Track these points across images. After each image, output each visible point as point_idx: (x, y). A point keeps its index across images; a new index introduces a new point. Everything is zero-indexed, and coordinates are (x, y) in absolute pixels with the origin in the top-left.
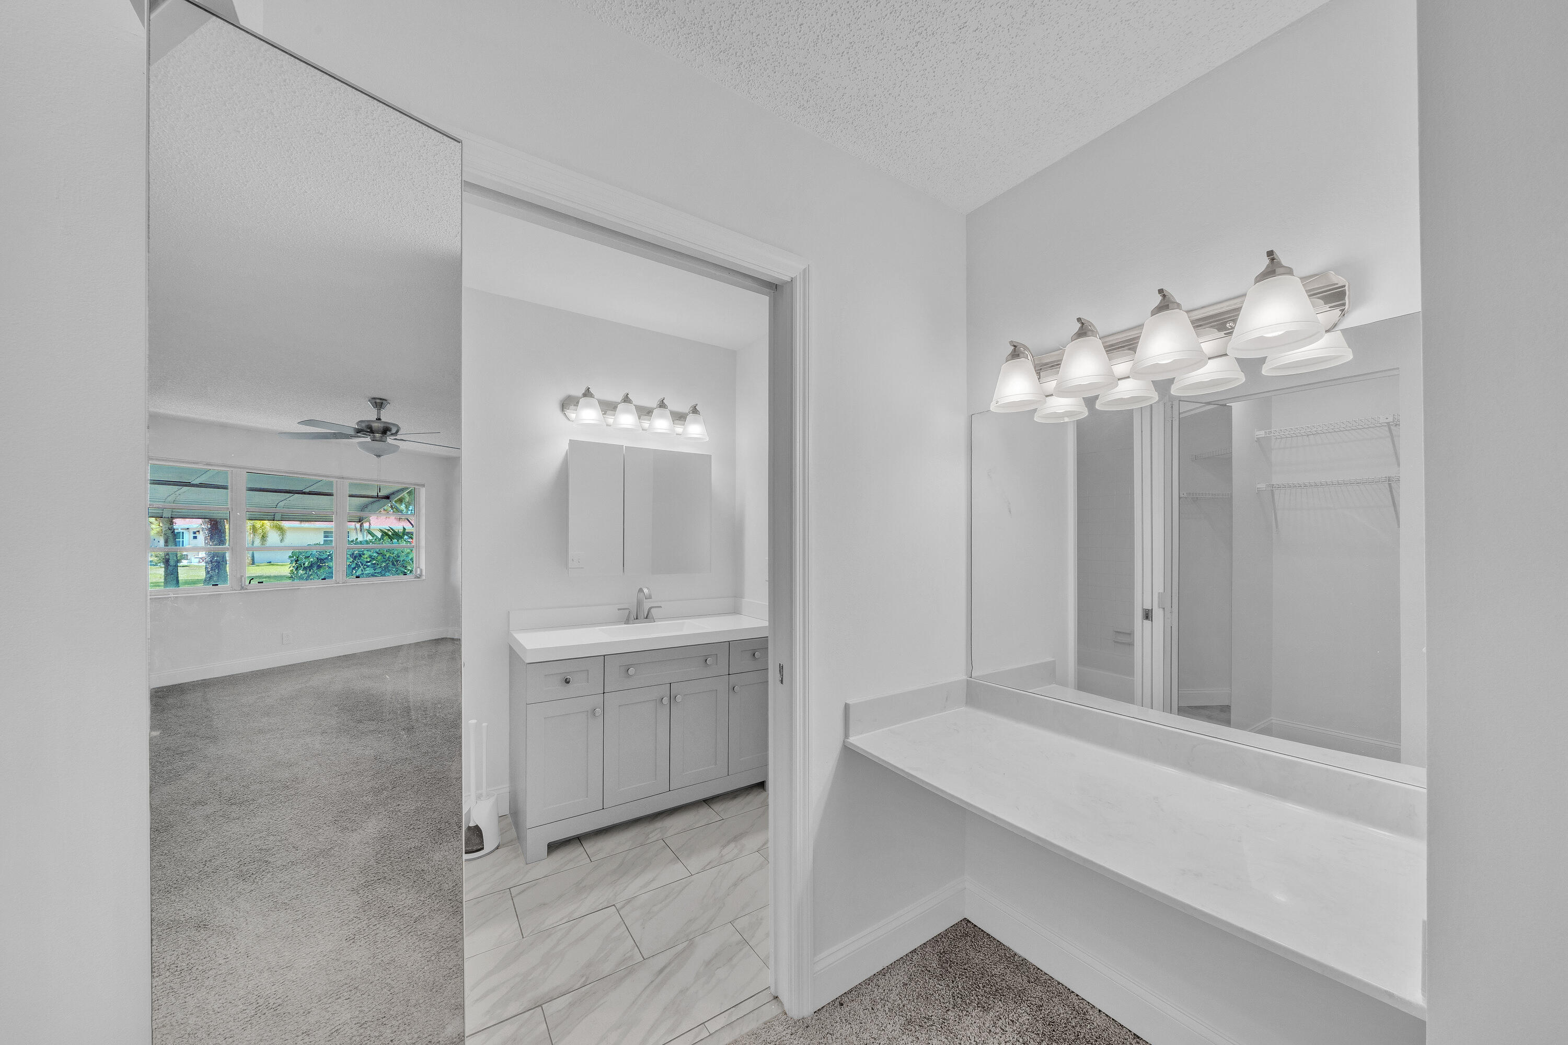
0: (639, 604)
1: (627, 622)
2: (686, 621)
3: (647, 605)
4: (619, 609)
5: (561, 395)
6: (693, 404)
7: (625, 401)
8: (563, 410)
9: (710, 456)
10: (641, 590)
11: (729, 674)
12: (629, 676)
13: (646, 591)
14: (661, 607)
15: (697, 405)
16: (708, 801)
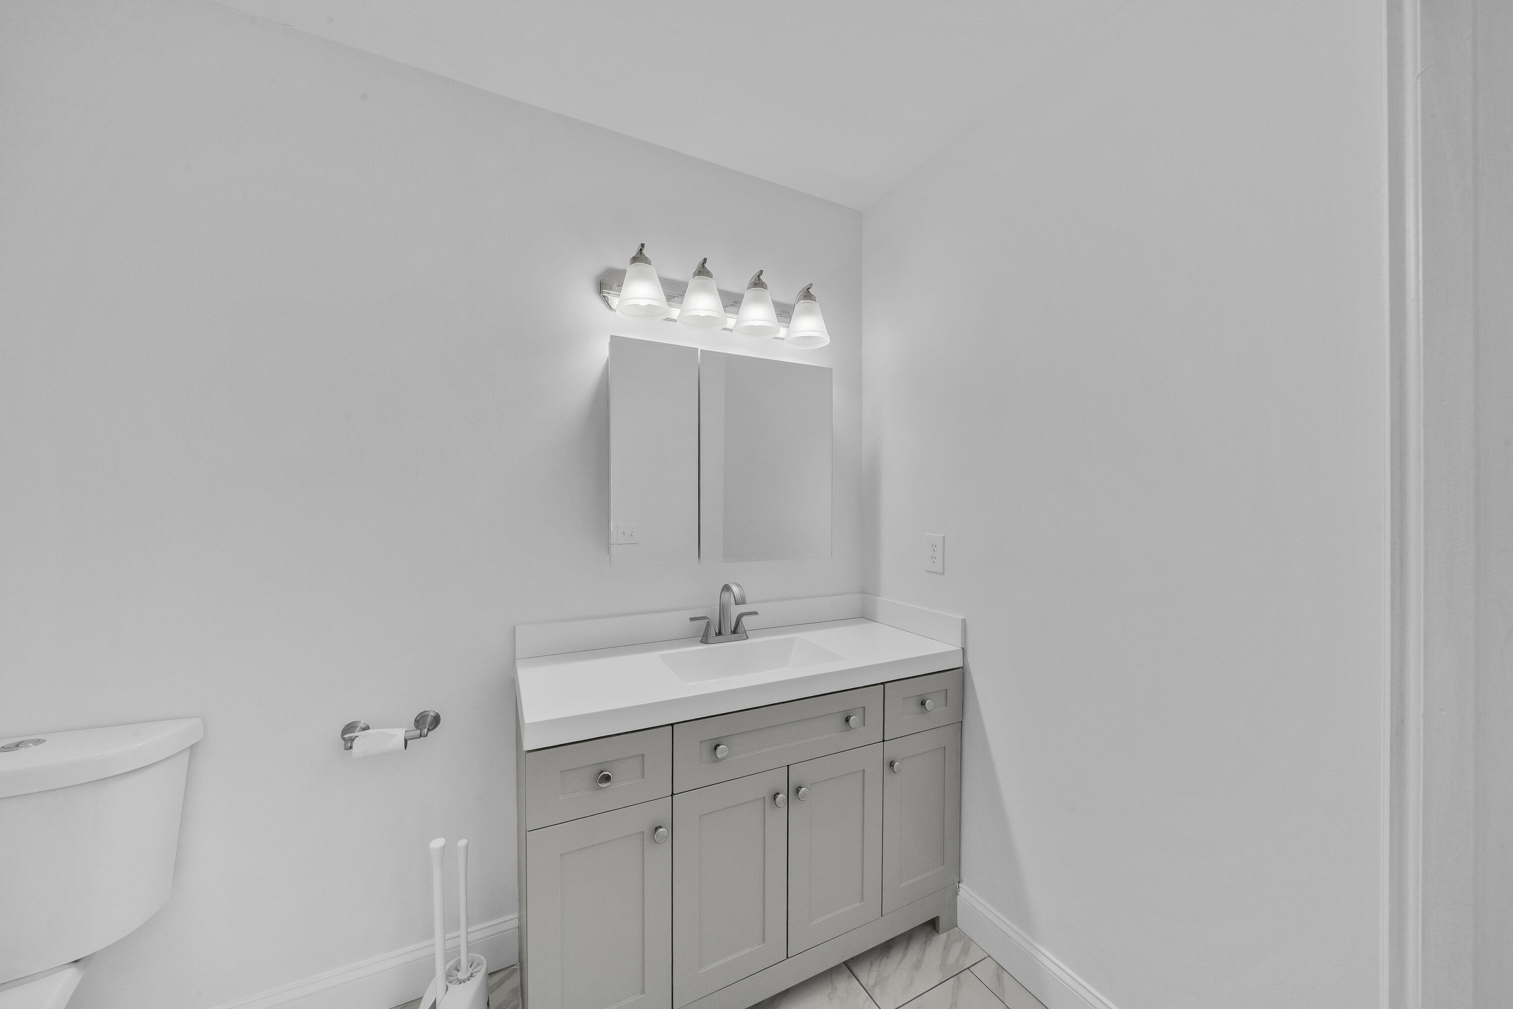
0: (723, 610)
1: (705, 640)
2: (797, 635)
3: (735, 611)
4: (692, 619)
5: (597, 267)
6: (805, 284)
7: (699, 272)
8: (601, 292)
9: (831, 370)
10: (727, 588)
11: (884, 741)
12: (717, 760)
13: (735, 589)
14: (755, 613)
15: (811, 285)
16: (849, 966)
